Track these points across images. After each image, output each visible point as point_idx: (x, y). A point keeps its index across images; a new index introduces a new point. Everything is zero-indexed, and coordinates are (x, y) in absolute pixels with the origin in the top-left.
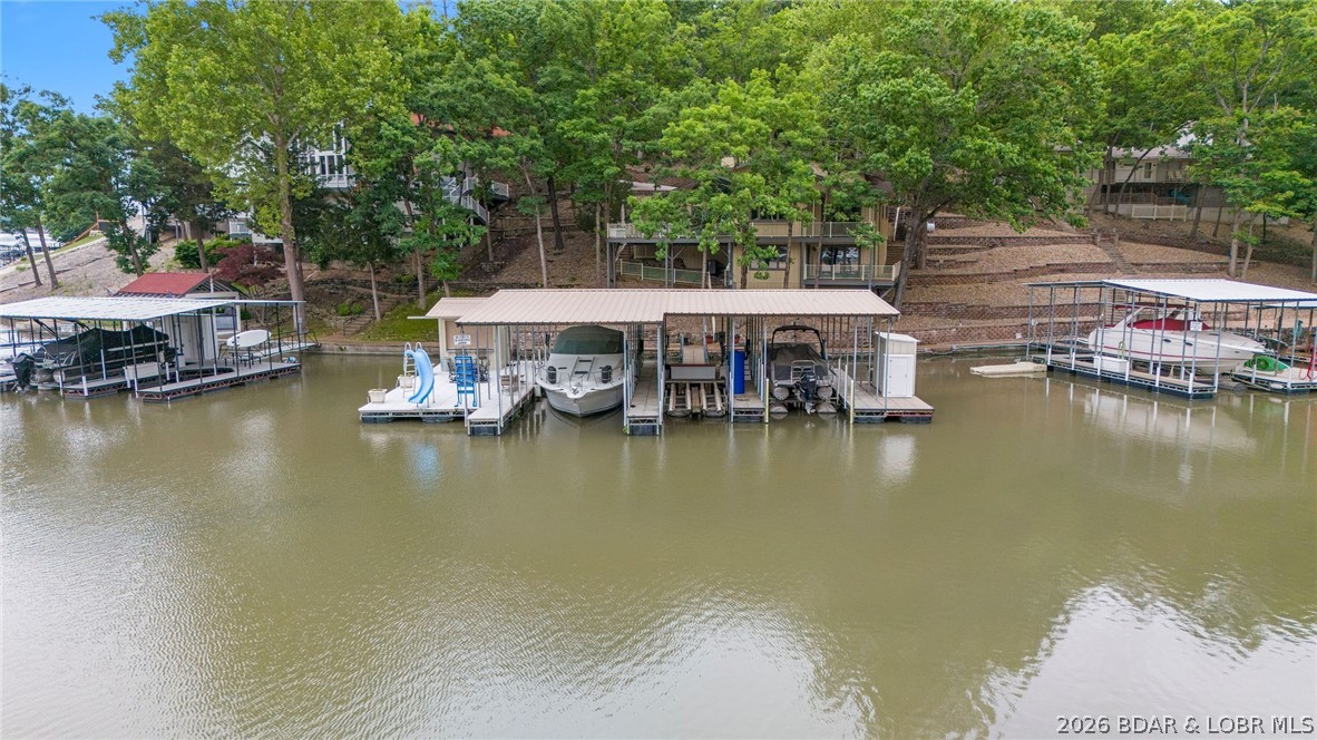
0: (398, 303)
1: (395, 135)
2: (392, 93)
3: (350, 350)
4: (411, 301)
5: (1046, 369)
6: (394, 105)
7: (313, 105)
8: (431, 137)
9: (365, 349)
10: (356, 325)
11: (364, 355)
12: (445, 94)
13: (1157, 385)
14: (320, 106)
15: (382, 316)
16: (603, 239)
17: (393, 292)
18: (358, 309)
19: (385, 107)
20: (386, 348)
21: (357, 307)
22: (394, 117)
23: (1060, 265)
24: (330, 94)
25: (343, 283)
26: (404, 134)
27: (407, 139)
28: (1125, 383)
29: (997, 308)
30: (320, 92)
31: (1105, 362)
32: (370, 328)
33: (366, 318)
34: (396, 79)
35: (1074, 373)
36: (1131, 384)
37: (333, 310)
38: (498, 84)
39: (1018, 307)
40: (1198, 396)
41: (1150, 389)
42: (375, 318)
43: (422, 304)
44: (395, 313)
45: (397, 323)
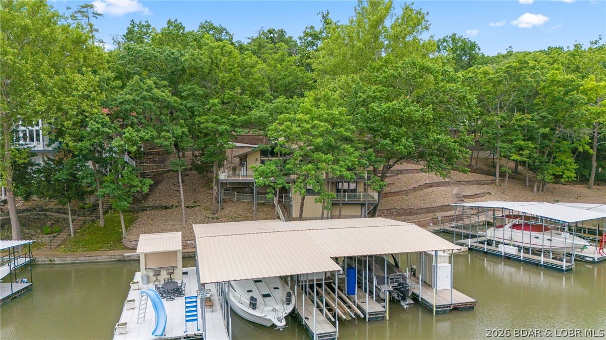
0: (84, 223)
1: (98, 128)
2: (93, 100)
3: (57, 261)
4: (93, 221)
5: (468, 250)
6: (95, 108)
7: (38, 108)
8: (120, 128)
9: (69, 260)
10: (58, 240)
11: (68, 264)
12: (128, 102)
13: (542, 263)
14: (43, 108)
15: (75, 232)
16: (217, 180)
17: (79, 215)
18: (57, 230)
19: (90, 110)
20: (83, 258)
21: (56, 228)
22: (95, 116)
23: (429, 183)
24: (50, 100)
25: (43, 210)
26: (103, 126)
27: (106, 130)
28: (520, 260)
29: (416, 210)
30: (43, 100)
31: (506, 248)
32: (67, 242)
33: (64, 236)
34: (95, 91)
35: (486, 253)
36: (524, 261)
37: (39, 231)
38: (162, 96)
39: (425, 208)
40: (567, 271)
41: (537, 265)
42: (70, 234)
43: (101, 223)
44: (83, 230)
45: (86, 237)
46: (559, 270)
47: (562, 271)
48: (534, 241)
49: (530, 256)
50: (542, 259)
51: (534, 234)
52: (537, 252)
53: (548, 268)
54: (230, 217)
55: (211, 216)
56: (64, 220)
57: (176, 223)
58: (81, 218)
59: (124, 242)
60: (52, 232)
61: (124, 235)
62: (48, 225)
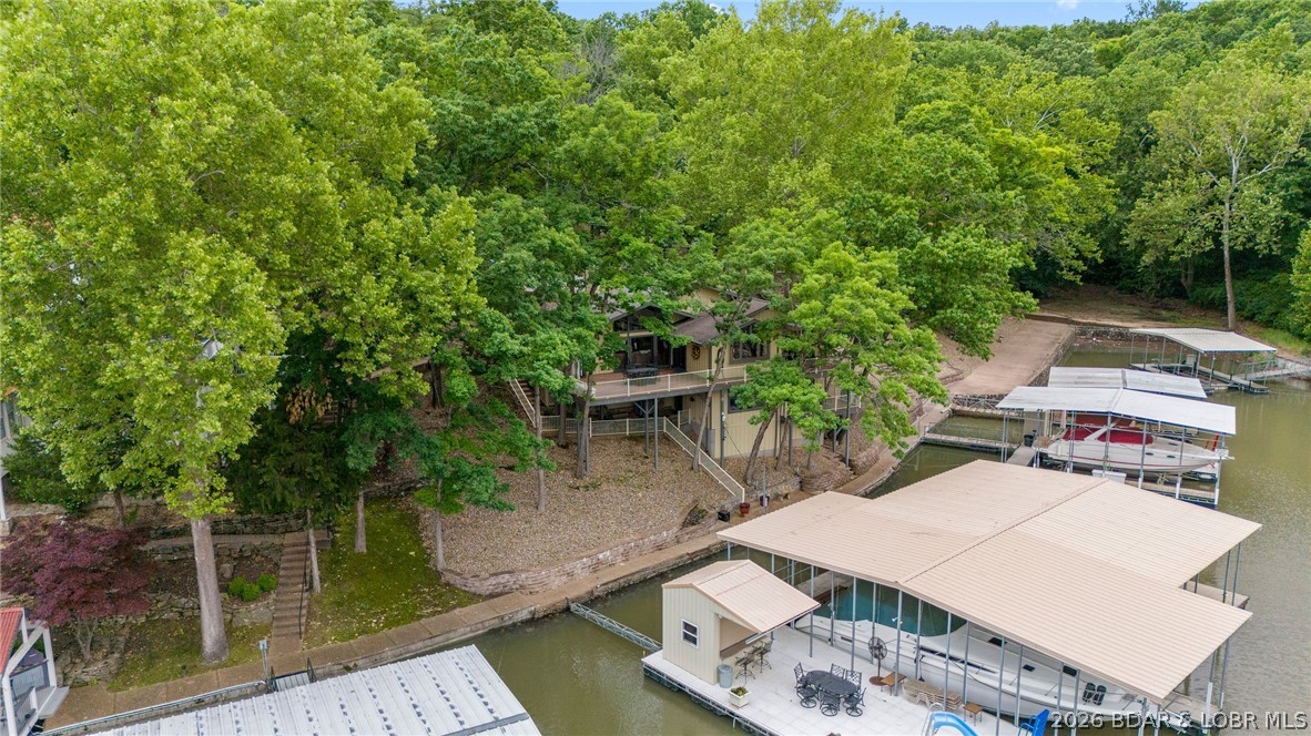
10: (292, 609)
18: (272, 583)
32: (317, 610)
33: (294, 594)
42: (311, 587)
43: (361, 545)
44: (328, 571)
45: (351, 587)
48: (1148, 459)
51: (1148, 447)
52: (1153, 474)
54: (618, 481)
55: (579, 483)
56: (256, 551)
57: (524, 513)
58: (289, 538)
59: (457, 581)
60: (265, 591)
61: (441, 564)
62: (228, 575)
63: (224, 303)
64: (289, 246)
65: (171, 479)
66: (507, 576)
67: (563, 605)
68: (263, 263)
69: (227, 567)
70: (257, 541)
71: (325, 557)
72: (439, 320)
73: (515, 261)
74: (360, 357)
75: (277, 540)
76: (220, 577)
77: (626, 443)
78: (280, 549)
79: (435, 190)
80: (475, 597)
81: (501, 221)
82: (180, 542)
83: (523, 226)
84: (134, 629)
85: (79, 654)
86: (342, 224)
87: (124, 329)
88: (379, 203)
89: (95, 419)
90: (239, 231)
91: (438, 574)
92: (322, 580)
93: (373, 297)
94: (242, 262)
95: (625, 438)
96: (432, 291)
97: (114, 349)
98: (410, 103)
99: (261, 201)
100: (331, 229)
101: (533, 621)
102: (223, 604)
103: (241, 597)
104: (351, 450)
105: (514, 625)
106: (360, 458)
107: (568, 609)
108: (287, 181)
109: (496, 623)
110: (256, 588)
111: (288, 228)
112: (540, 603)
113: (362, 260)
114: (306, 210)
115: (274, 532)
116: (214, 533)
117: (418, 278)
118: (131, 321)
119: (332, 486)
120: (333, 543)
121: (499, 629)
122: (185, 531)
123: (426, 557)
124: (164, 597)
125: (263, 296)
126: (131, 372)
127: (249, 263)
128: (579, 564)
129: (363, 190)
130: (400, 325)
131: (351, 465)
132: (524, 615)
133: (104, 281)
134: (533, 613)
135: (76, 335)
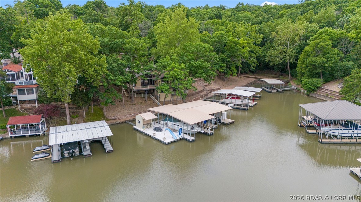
10: (81, 120)
32: (85, 120)
40: (248, 110)
41: (239, 109)
42: (84, 117)
43: (92, 111)
44: (87, 115)
45: (91, 117)
46: (245, 110)
47: (246, 110)
48: (238, 102)
49: (237, 107)
50: (241, 107)
51: (238, 100)
52: (239, 105)
53: (242, 109)
54: (139, 104)
55: (132, 104)
56: (76, 112)
57: (121, 108)
58: (81, 110)
59: (108, 117)
60: (77, 117)
61: (105, 115)
62: (71, 115)
63: (70, 72)
64: (78, 64)
65: (62, 97)
66: (116, 117)
67: (125, 121)
68: (74, 66)
69: (71, 114)
70: (76, 110)
71: (87, 113)
72: (101, 75)
73: (114, 66)
74: (89, 80)
75: (79, 110)
76: (70, 115)
77: (142, 98)
78: (79, 111)
79: (101, 55)
80: (110, 120)
81: (113, 60)
82: (64, 110)
83: (116, 60)
84: (57, 121)
85: (49, 124)
86: (86, 61)
87: (57, 75)
88: (92, 57)
89: (52, 88)
90: (71, 62)
91: (105, 116)
92: (86, 116)
93: (90, 71)
94: (72, 66)
95: (142, 97)
96: (99, 70)
97: (55, 78)
98: (96, 43)
99: (74, 58)
100: (84, 61)
101: (119, 123)
102: (70, 118)
103: (73, 118)
104: (89, 95)
105: (116, 124)
106: (91, 96)
107: (125, 122)
108: (77, 55)
109: (113, 123)
110: (75, 116)
111: (78, 62)
112: (121, 121)
113: (89, 66)
114: (80, 59)
115: (79, 109)
116: (69, 109)
117: (97, 68)
118: (57, 74)
119: (86, 100)
120: (88, 111)
121: (114, 124)
122: (65, 108)
123: (103, 114)
124: (61, 117)
125: (74, 71)
126: (58, 80)
127: (73, 66)
128: (128, 116)
129: (89, 56)
130: (95, 75)
131: (89, 96)
132: (118, 122)
133: (54, 69)
134: (119, 122)
135: (50, 76)
